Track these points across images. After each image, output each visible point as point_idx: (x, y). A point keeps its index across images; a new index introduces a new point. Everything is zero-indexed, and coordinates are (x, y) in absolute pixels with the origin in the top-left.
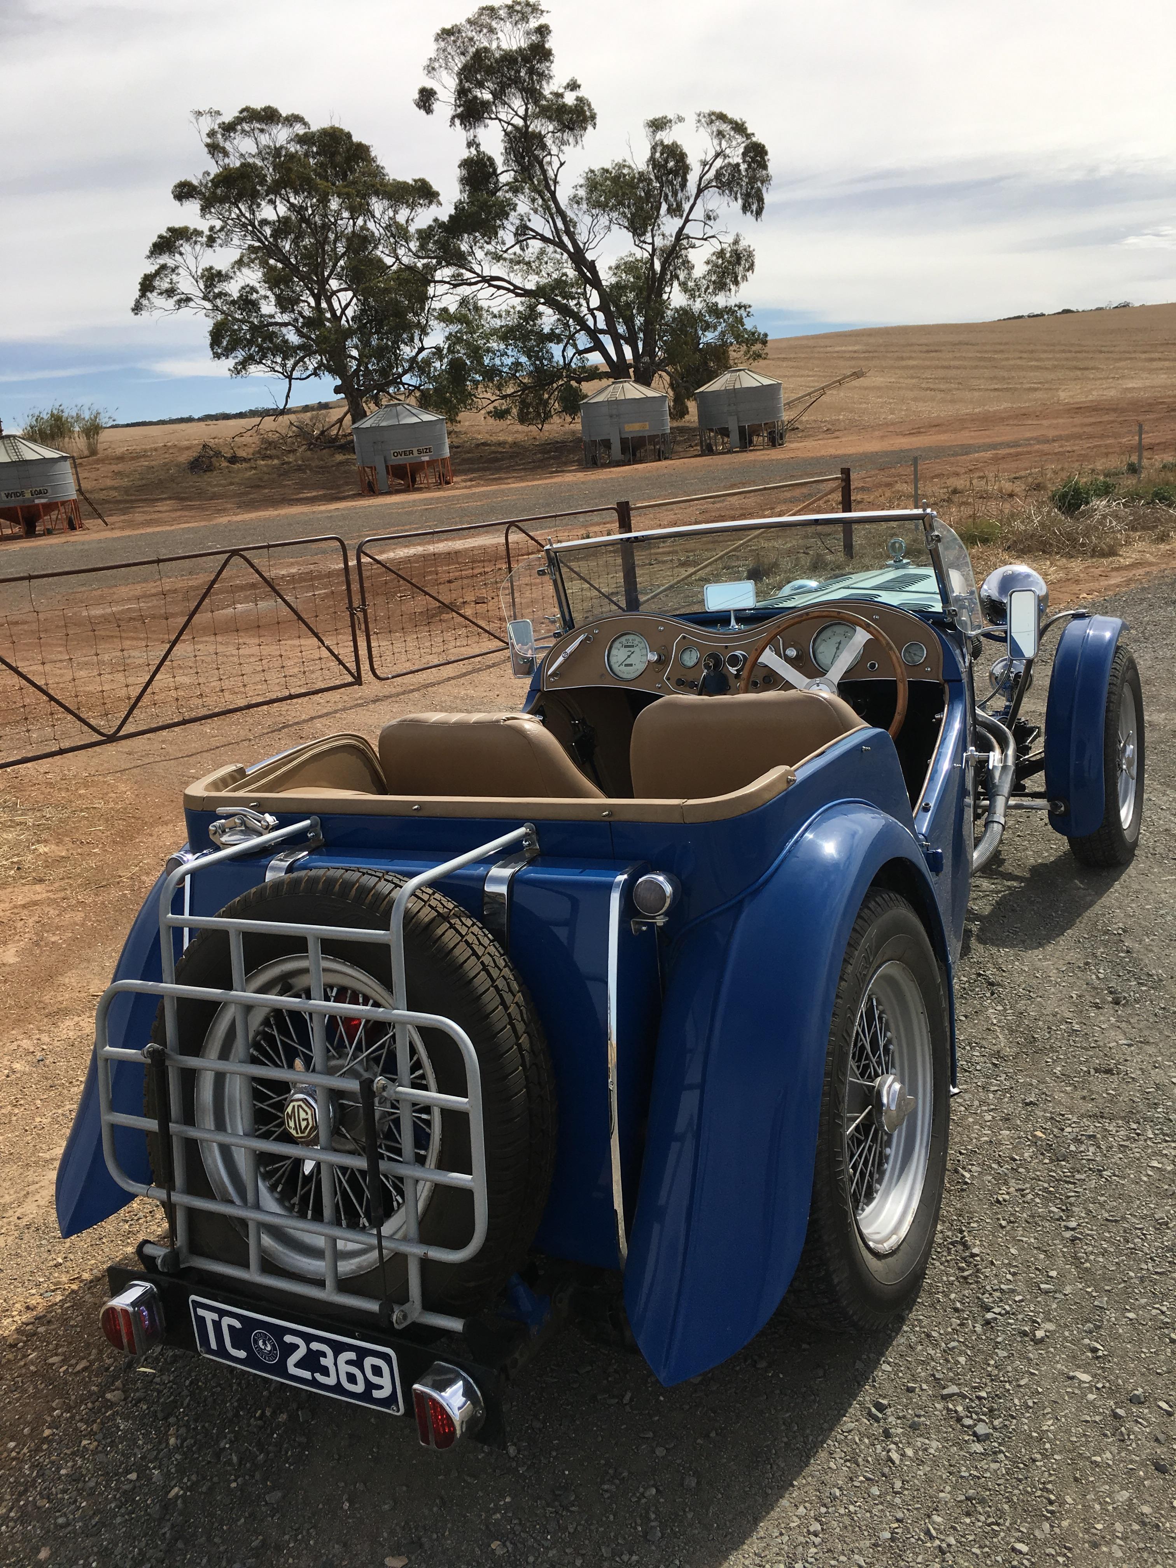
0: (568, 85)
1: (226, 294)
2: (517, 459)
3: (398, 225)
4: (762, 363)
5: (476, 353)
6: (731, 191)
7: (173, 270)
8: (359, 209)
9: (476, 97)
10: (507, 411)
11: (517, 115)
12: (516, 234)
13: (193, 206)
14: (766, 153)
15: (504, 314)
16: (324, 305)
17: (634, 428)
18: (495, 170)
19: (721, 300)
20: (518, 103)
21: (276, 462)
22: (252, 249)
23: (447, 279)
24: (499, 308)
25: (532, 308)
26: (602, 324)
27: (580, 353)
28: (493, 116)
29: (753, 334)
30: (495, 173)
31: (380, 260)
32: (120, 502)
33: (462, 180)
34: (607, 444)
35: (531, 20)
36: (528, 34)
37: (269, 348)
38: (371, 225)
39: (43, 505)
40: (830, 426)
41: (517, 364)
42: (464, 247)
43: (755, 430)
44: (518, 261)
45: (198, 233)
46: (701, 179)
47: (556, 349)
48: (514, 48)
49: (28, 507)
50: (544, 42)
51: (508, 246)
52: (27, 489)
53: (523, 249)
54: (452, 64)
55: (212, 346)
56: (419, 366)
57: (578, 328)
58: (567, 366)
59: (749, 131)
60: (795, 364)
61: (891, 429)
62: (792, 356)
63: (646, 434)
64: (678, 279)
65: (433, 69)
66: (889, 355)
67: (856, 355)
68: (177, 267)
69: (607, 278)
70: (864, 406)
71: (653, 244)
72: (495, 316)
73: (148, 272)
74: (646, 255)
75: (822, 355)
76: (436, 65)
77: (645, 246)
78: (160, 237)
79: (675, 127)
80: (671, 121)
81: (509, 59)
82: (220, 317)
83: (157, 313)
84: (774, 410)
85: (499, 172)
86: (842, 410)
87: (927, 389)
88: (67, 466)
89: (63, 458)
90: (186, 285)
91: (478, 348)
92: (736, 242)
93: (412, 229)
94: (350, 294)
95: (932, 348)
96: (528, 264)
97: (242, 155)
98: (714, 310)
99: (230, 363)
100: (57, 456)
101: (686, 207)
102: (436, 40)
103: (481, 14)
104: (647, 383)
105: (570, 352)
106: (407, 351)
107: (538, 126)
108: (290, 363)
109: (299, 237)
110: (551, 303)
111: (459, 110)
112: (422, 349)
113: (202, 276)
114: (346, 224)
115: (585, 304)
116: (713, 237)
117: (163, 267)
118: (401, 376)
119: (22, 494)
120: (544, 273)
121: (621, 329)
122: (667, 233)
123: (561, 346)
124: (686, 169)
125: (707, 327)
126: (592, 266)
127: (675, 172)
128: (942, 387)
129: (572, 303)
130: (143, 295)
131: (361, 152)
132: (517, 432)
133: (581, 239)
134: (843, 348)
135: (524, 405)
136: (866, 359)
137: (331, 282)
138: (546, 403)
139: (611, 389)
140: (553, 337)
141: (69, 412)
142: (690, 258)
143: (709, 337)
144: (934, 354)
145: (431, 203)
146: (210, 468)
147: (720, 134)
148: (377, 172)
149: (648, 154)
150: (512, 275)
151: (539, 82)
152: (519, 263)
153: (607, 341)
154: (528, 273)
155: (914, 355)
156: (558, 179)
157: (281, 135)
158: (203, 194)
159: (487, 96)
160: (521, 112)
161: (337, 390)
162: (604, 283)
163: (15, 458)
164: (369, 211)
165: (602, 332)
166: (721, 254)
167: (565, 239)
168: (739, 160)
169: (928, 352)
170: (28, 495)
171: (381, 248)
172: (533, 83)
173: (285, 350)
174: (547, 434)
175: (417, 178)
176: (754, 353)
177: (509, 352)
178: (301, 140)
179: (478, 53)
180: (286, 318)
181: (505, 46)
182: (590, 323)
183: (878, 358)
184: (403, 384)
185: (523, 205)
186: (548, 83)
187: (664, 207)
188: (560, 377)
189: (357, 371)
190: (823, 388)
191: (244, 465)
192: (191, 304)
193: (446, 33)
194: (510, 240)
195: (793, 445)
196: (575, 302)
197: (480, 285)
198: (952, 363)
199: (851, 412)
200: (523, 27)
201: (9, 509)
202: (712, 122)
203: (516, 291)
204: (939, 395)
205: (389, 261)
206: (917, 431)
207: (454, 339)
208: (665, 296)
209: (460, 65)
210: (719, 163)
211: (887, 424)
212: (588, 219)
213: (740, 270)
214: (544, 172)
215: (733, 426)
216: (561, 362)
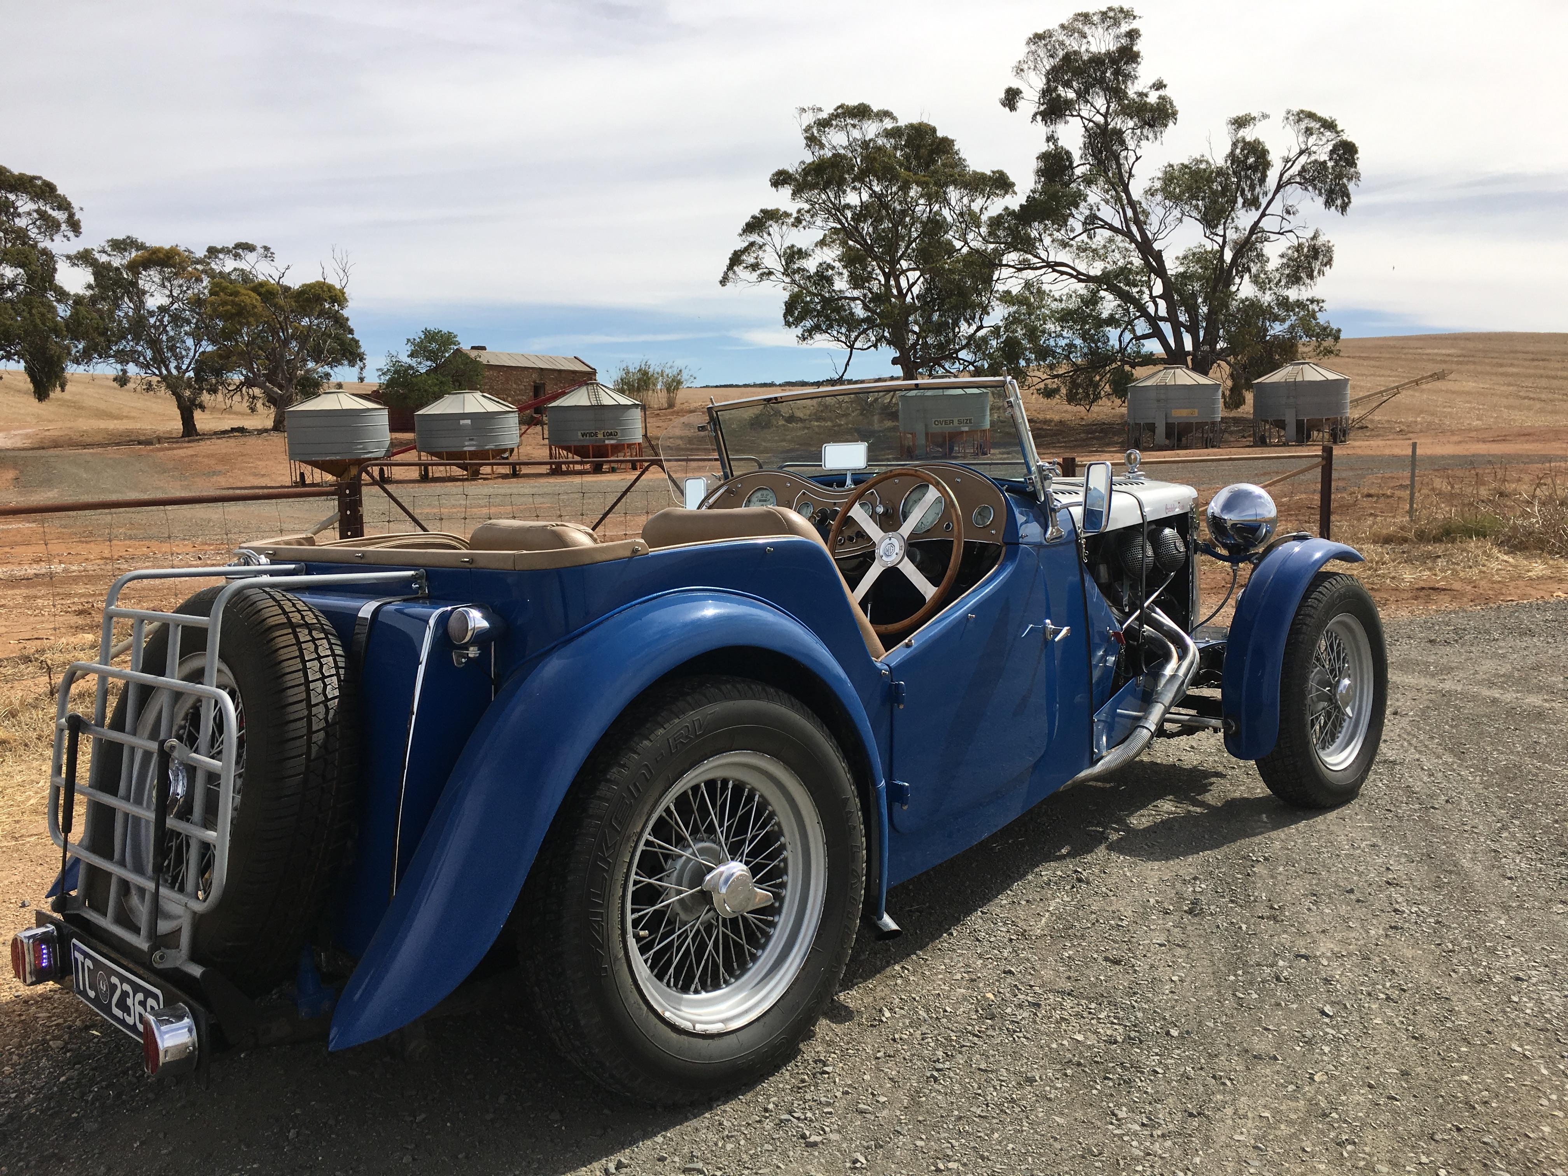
0: (1154, 85)
1: (804, 270)
2: (1060, 437)
3: (971, 213)
4: (1333, 359)
5: (1033, 334)
6: (1315, 187)
7: (761, 247)
8: (936, 196)
9: (1059, 96)
10: (1057, 391)
11: (1098, 112)
12: (1084, 224)
13: (786, 191)
14: (1356, 152)
15: (1064, 298)
16: (892, 282)
17: (1181, 414)
18: (1071, 163)
19: (1293, 294)
20: (1100, 102)
21: (829, 424)
22: (835, 231)
23: (1012, 263)
24: (1060, 293)
25: (1094, 293)
26: (1163, 311)
27: (1138, 338)
28: (1075, 113)
29: (1325, 329)
30: (1071, 167)
31: (949, 243)
32: (683, 449)
33: (1038, 172)
34: (1151, 428)
35: (1123, 24)
36: (1118, 37)
37: (836, 320)
38: (946, 212)
39: (612, 445)
40: (1403, 427)
41: (1071, 346)
42: (1034, 234)
43: (1316, 425)
44: (1082, 249)
45: (787, 215)
46: (1281, 175)
47: (1113, 334)
48: (1103, 51)
49: (598, 447)
50: (1132, 45)
51: (1076, 233)
52: (600, 430)
53: (1090, 238)
54: (1040, 66)
55: (785, 316)
56: (976, 344)
57: (1138, 314)
58: (1122, 350)
59: (1339, 129)
60: (1377, 364)
61: (1473, 434)
62: (1377, 355)
63: (1194, 421)
64: (1250, 271)
65: (1022, 70)
66: (1487, 360)
67: (1448, 359)
68: (764, 244)
69: (1173, 267)
70: (1449, 410)
71: (1224, 236)
72: (1056, 300)
73: (738, 248)
74: (1216, 247)
75: (1410, 356)
76: (1025, 67)
77: (1215, 238)
78: (753, 217)
79: (1258, 124)
80: (1254, 119)
81: (1097, 61)
82: (796, 290)
83: (741, 285)
84: (1339, 406)
85: (1075, 165)
86: (1422, 412)
87: (1525, 398)
88: (638, 413)
89: (635, 406)
90: (771, 260)
91: (1035, 328)
92: (1314, 237)
93: (984, 218)
94: (918, 273)
95: (1539, 356)
96: (1095, 251)
97: (834, 147)
98: (1284, 303)
99: (799, 331)
100: (630, 403)
101: (1264, 202)
102: (1028, 43)
103: (1076, 20)
104: (1205, 373)
105: (1128, 336)
106: (965, 329)
107: (1117, 123)
108: (853, 335)
109: (878, 221)
110: (1112, 289)
111: (1042, 108)
112: (980, 328)
113: (785, 253)
114: (921, 208)
115: (1147, 292)
116: (1291, 231)
117: (752, 244)
118: (957, 351)
119: (596, 434)
120: (1109, 259)
121: (1183, 318)
122: (1241, 227)
123: (1119, 330)
124: (1267, 165)
125: (1276, 318)
126: (1158, 256)
127: (1254, 168)
128: (1543, 396)
129: (1135, 290)
130: (730, 267)
131: (945, 146)
132: (1066, 412)
133: (1151, 229)
134: (1436, 351)
135: (1074, 384)
136: (1458, 363)
137: (903, 262)
138: (1096, 385)
139: (1162, 374)
140: (1112, 321)
141: (654, 367)
142: (1265, 252)
143: (1277, 329)
144: (1541, 363)
145: (1006, 193)
146: (768, 425)
147: (1309, 132)
148: (960, 163)
149: (1228, 150)
150: (1077, 261)
151: (1124, 82)
152: (1085, 250)
153: (1166, 328)
154: (1093, 259)
155: (1516, 362)
156: (1133, 172)
157: (871, 129)
158: (796, 180)
159: (1071, 95)
160: (1103, 110)
161: (895, 361)
162: (1169, 272)
163: (594, 403)
164: (945, 199)
165: (1163, 319)
166: (1299, 248)
167: (1134, 229)
168: (1324, 157)
169: (1533, 360)
170: (600, 436)
171: (951, 233)
172: (1118, 82)
173: (851, 323)
174: (1095, 415)
175: (995, 169)
176: (1325, 348)
177: (1065, 333)
178: (888, 134)
179: (1067, 58)
180: (856, 293)
181: (1094, 49)
182: (1151, 309)
183: (1474, 363)
184: (959, 359)
185: (1094, 195)
186: (1133, 83)
187: (1240, 200)
188: (1115, 361)
189: (916, 344)
190: (1397, 387)
191: (799, 425)
192: (772, 277)
193: (1038, 37)
194: (1079, 228)
195: (1357, 444)
196: (1137, 289)
197: (1044, 270)
198: (1559, 373)
199: (1433, 415)
200: (1114, 31)
201: (583, 447)
202: (1300, 120)
203: (1079, 276)
204: (1538, 405)
205: (958, 244)
206: (1503, 439)
207: (1012, 321)
208: (1233, 288)
209: (1048, 68)
210: (1303, 159)
211: (1470, 430)
212: (1160, 211)
213: (1316, 265)
214: (1119, 166)
215: (1290, 419)
216: (1117, 346)
